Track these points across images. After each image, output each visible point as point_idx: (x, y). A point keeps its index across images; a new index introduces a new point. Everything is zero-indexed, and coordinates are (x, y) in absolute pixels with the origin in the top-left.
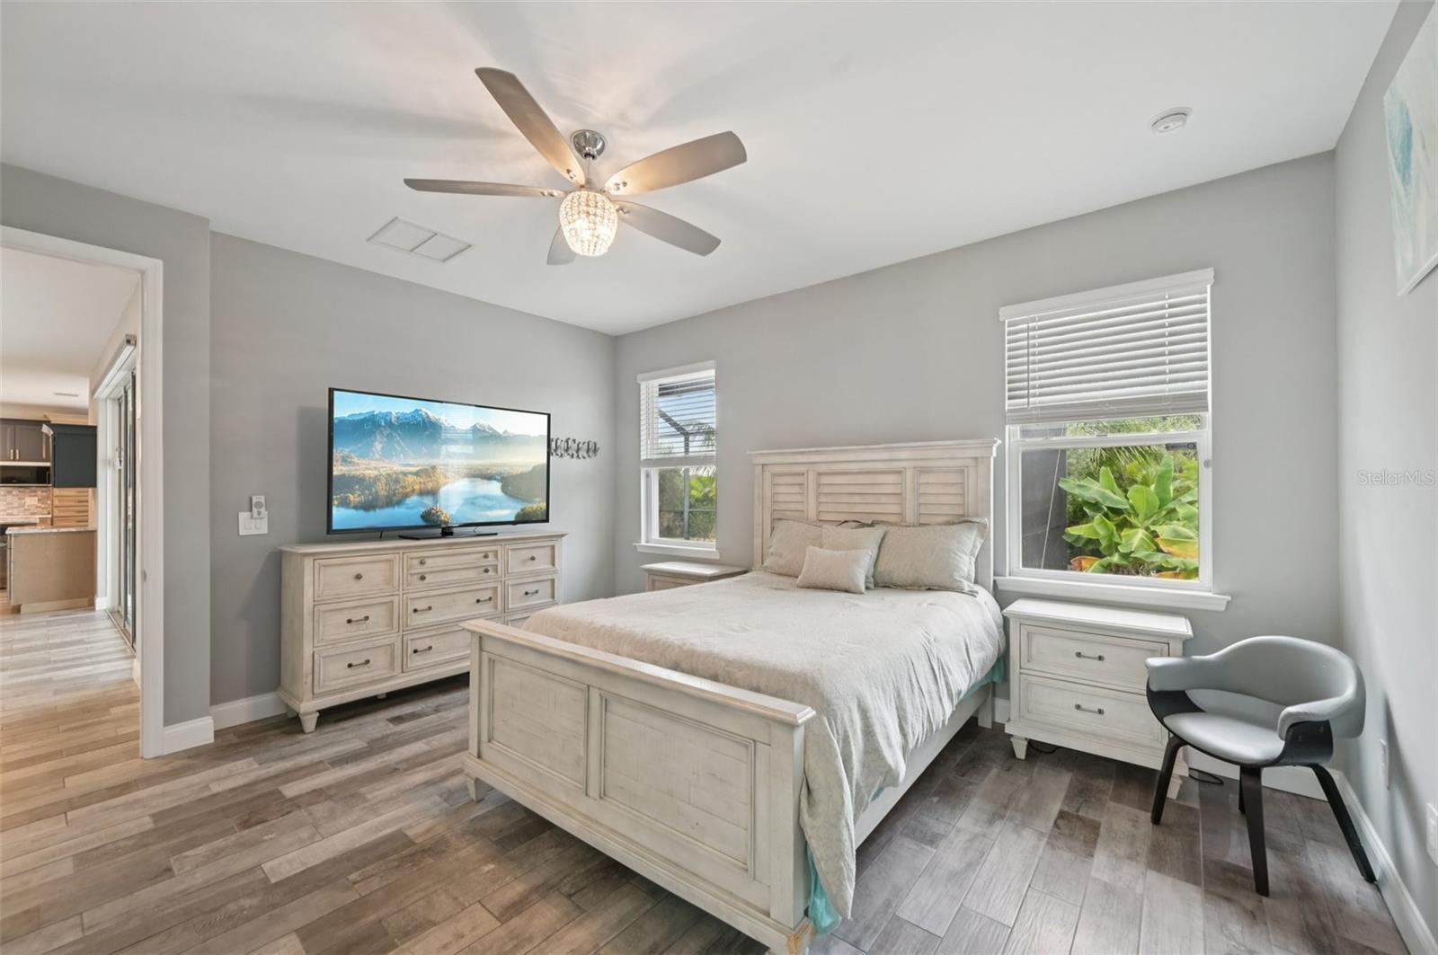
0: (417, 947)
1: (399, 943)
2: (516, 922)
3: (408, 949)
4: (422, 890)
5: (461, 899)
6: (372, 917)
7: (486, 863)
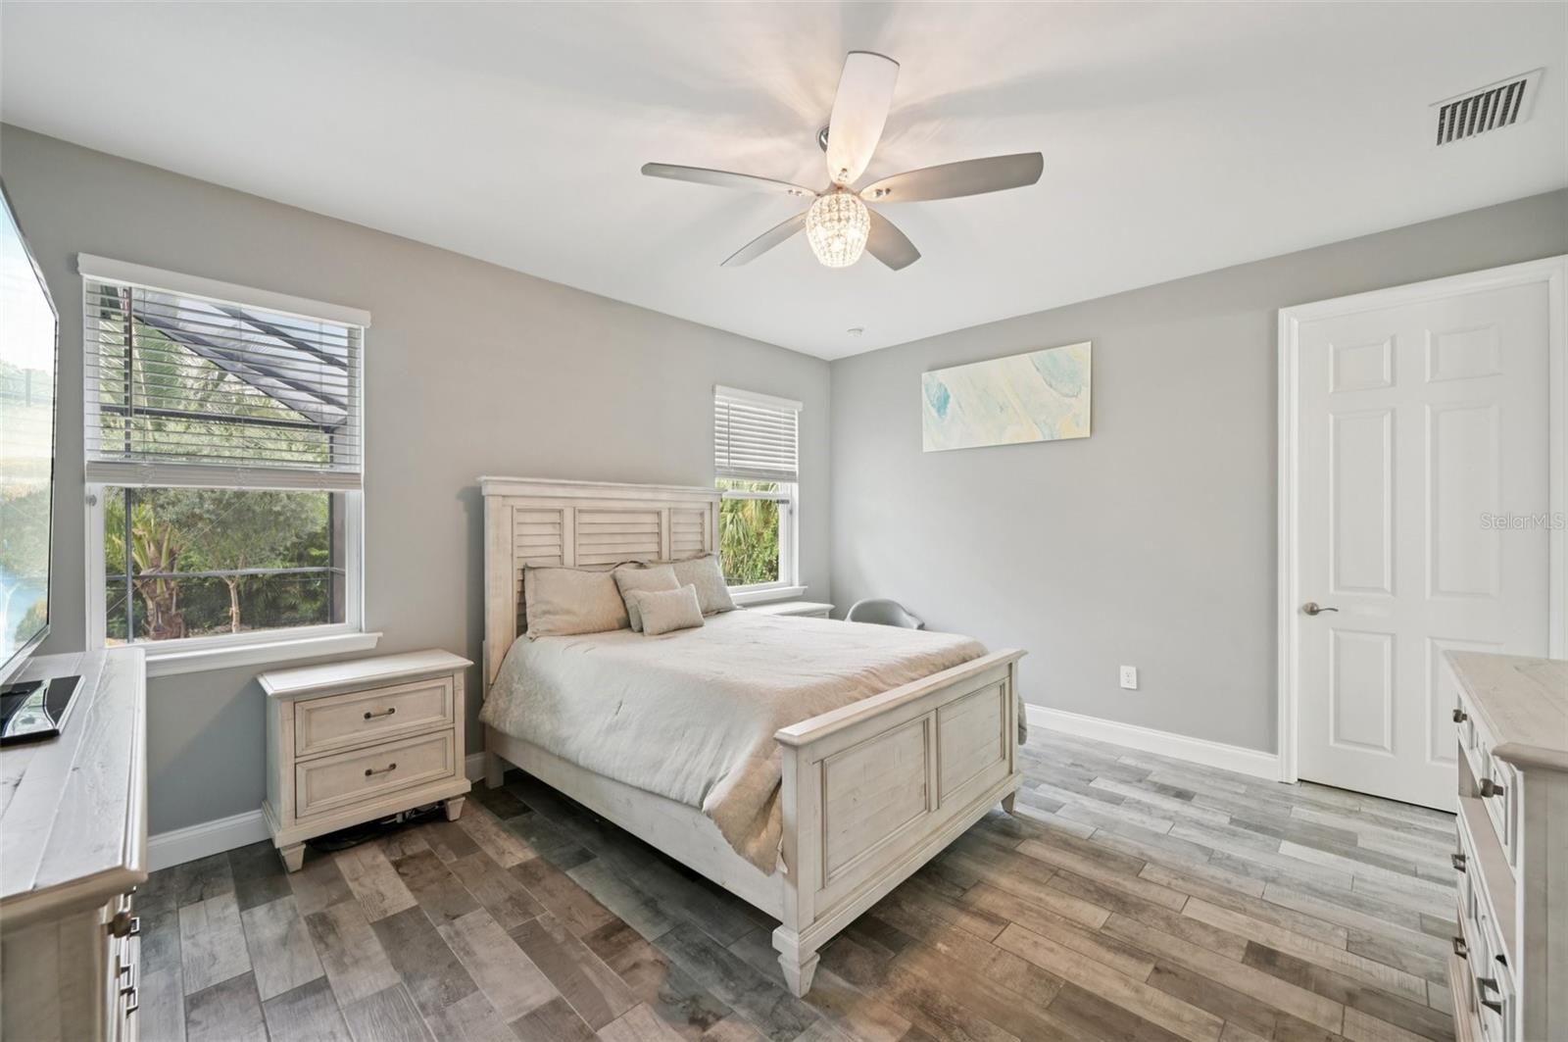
0: (1061, 968)
1: (1063, 983)
2: (1005, 915)
3: (1066, 973)
4: (992, 990)
5: (993, 955)
6: (1046, 1017)
7: (939, 951)
